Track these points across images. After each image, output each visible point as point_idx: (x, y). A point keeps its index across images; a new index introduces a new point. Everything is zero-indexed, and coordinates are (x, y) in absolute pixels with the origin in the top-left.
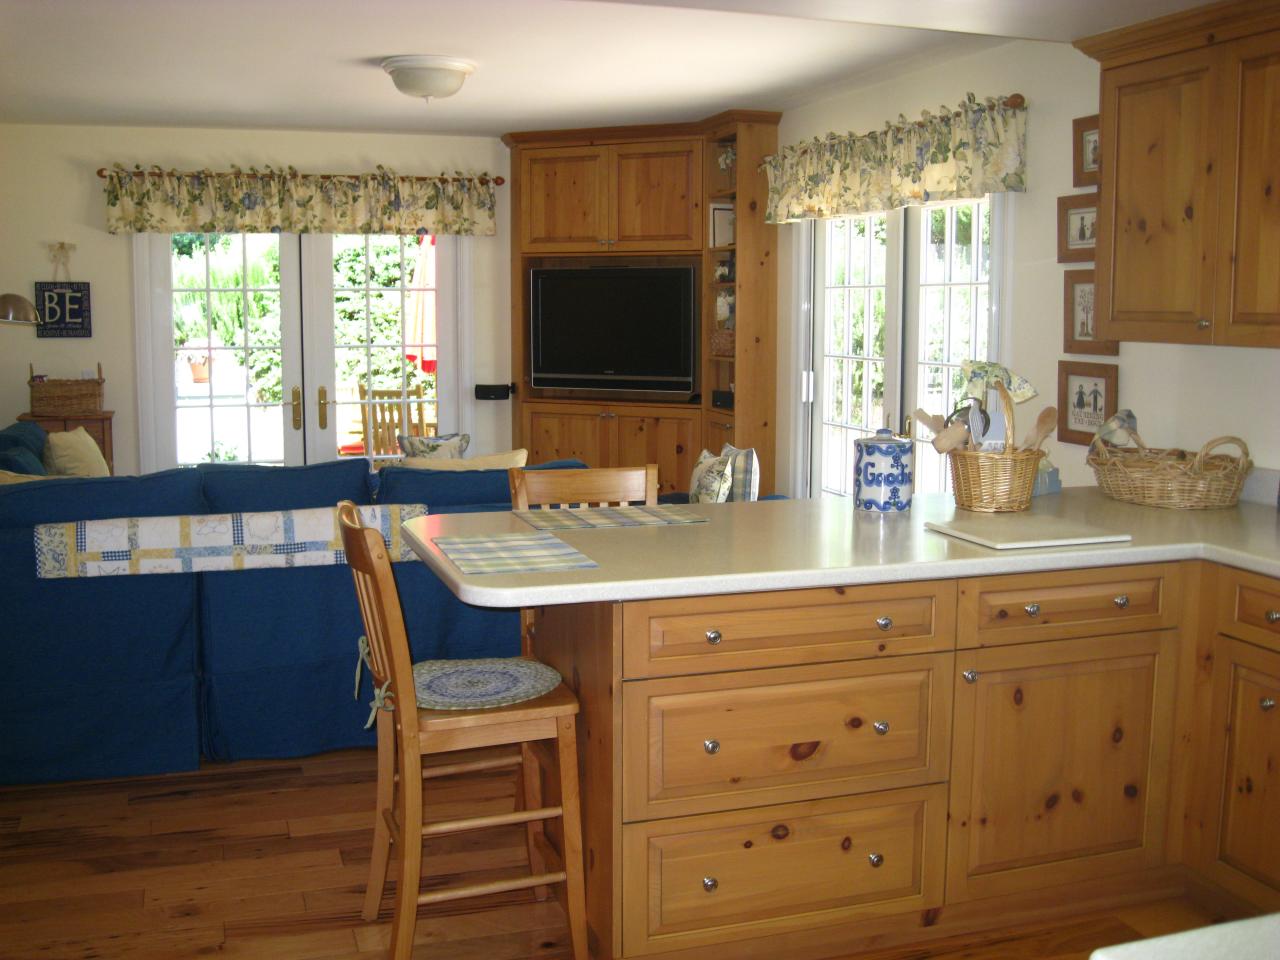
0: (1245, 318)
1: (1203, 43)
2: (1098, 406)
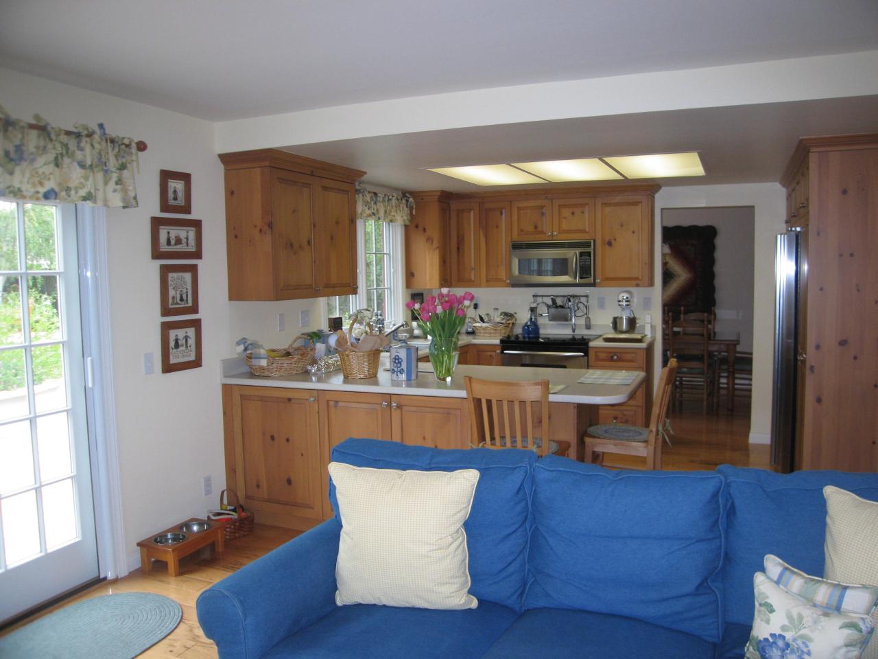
0: (327, 286)
1: (309, 173)
2: (189, 345)
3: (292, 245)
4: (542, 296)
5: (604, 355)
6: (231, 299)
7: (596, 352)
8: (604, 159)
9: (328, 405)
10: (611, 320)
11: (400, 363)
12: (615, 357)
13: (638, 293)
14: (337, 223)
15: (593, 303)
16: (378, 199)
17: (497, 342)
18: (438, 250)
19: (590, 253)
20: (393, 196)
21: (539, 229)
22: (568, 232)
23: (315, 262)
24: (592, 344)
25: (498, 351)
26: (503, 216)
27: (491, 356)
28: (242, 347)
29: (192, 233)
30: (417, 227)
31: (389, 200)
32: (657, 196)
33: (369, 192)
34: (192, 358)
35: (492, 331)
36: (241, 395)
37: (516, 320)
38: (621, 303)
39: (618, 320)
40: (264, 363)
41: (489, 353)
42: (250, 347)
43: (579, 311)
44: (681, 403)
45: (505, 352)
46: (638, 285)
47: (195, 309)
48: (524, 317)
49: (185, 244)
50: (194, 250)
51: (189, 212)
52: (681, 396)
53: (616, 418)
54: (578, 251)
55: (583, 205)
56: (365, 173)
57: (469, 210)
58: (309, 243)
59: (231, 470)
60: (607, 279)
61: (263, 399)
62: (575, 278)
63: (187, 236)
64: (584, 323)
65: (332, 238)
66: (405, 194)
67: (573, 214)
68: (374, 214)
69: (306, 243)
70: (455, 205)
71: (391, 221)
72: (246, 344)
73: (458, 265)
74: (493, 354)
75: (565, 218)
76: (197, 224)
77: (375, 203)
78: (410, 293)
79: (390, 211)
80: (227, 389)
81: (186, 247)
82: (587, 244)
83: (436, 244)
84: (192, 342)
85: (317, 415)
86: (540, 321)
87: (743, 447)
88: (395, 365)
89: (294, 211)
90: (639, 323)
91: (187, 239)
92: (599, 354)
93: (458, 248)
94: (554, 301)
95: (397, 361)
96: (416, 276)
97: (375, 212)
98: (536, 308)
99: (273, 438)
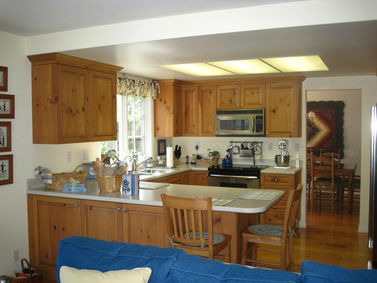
0: (96, 135)
1: (85, 68)
2: (4, 170)
3: (71, 111)
4: (236, 142)
5: (269, 178)
6: (35, 142)
7: (265, 176)
8: (263, 59)
9: (86, 209)
10: (275, 157)
11: (127, 184)
12: (276, 180)
13: (291, 141)
14: (103, 98)
15: (265, 146)
16: (136, 84)
17: (206, 169)
18: (173, 114)
19: (262, 116)
20: (145, 83)
21: (233, 102)
22: (250, 104)
23: (87, 121)
24: (262, 171)
25: (207, 175)
26: (212, 94)
27: (203, 177)
28: (38, 172)
29: (8, 103)
30: (161, 100)
31: (143, 85)
32: (303, 83)
33: (129, 80)
34: (7, 178)
35: (205, 163)
36: (38, 201)
37: (219, 156)
38: (280, 147)
39: (278, 157)
40: (50, 181)
41: (202, 176)
42: (42, 172)
43: (257, 151)
44: (320, 206)
45: (211, 175)
46: (290, 136)
47: (9, 149)
48: (224, 154)
49: (3, 110)
50: (9, 113)
51: (6, 90)
52: (320, 202)
53: (276, 216)
54: (255, 115)
55: (258, 88)
56: (123, 68)
57: (193, 91)
58: (83, 109)
59: (32, 246)
60: (273, 132)
61: (50, 203)
62: (253, 132)
63: (5, 104)
64: (259, 158)
65: (100, 107)
66: (154, 82)
67: (253, 93)
68: (133, 92)
69: (81, 109)
70: (184, 88)
71: (144, 97)
72: (40, 170)
73: (186, 123)
74: (204, 176)
75: (248, 96)
76: (12, 98)
77: (134, 86)
78: (157, 139)
79: (144, 91)
80: (30, 197)
81: (4, 111)
82: (261, 112)
83: (172, 110)
84: (6, 168)
85: (80, 215)
86: (234, 157)
87: (355, 235)
88: (125, 185)
89: (73, 90)
90: (291, 159)
91: (5, 106)
92: (266, 177)
93: (186, 113)
94: (242, 146)
95: (125, 183)
96: (160, 130)
97: (134, 91)
98: (231, 149)
99: (55, 227)
